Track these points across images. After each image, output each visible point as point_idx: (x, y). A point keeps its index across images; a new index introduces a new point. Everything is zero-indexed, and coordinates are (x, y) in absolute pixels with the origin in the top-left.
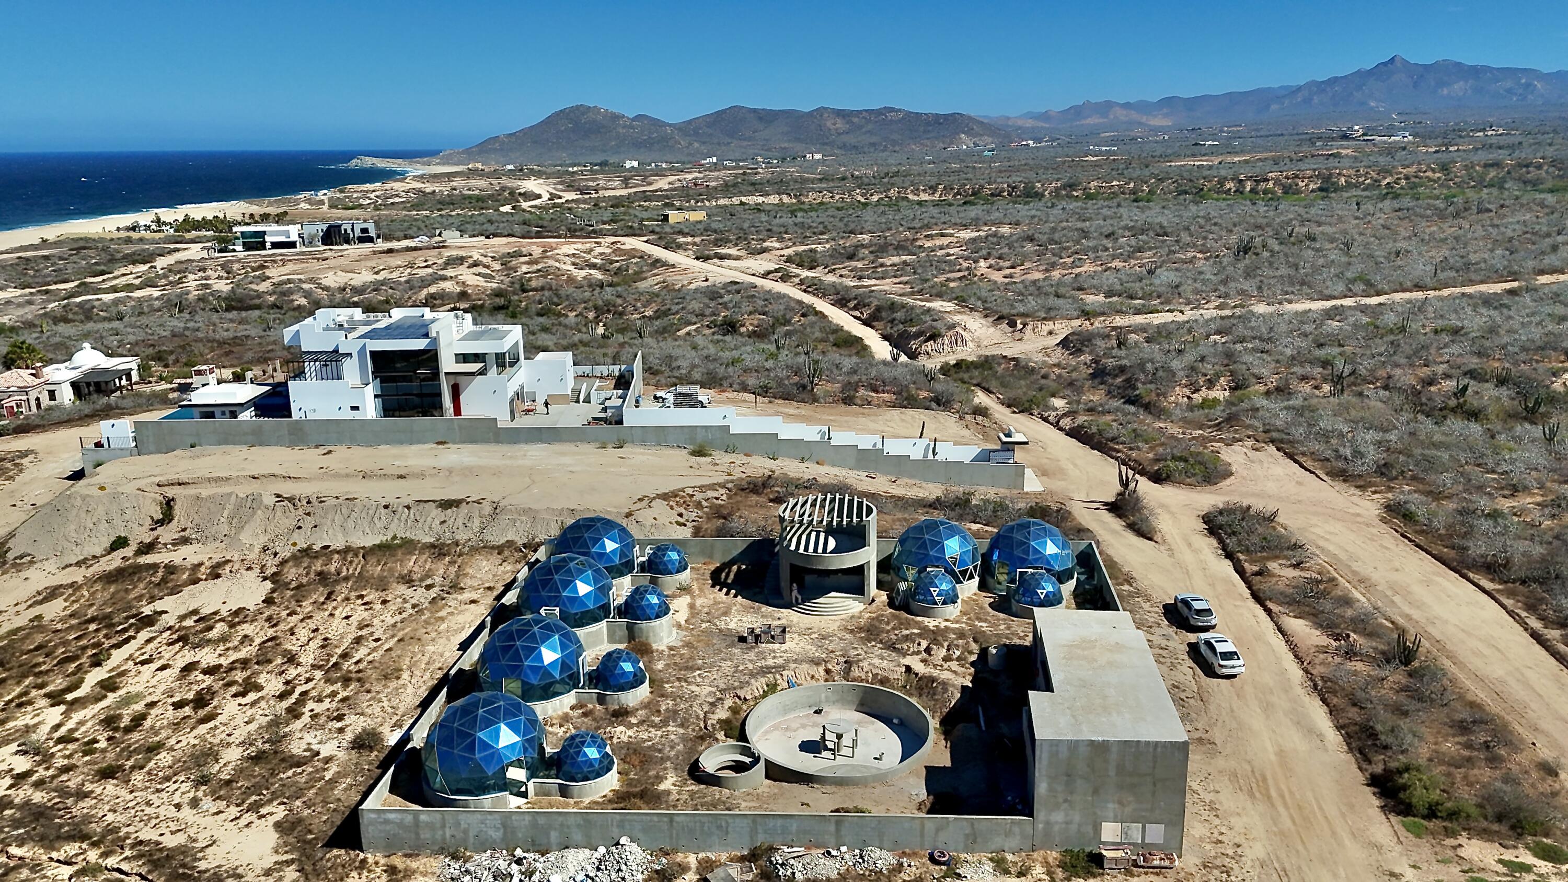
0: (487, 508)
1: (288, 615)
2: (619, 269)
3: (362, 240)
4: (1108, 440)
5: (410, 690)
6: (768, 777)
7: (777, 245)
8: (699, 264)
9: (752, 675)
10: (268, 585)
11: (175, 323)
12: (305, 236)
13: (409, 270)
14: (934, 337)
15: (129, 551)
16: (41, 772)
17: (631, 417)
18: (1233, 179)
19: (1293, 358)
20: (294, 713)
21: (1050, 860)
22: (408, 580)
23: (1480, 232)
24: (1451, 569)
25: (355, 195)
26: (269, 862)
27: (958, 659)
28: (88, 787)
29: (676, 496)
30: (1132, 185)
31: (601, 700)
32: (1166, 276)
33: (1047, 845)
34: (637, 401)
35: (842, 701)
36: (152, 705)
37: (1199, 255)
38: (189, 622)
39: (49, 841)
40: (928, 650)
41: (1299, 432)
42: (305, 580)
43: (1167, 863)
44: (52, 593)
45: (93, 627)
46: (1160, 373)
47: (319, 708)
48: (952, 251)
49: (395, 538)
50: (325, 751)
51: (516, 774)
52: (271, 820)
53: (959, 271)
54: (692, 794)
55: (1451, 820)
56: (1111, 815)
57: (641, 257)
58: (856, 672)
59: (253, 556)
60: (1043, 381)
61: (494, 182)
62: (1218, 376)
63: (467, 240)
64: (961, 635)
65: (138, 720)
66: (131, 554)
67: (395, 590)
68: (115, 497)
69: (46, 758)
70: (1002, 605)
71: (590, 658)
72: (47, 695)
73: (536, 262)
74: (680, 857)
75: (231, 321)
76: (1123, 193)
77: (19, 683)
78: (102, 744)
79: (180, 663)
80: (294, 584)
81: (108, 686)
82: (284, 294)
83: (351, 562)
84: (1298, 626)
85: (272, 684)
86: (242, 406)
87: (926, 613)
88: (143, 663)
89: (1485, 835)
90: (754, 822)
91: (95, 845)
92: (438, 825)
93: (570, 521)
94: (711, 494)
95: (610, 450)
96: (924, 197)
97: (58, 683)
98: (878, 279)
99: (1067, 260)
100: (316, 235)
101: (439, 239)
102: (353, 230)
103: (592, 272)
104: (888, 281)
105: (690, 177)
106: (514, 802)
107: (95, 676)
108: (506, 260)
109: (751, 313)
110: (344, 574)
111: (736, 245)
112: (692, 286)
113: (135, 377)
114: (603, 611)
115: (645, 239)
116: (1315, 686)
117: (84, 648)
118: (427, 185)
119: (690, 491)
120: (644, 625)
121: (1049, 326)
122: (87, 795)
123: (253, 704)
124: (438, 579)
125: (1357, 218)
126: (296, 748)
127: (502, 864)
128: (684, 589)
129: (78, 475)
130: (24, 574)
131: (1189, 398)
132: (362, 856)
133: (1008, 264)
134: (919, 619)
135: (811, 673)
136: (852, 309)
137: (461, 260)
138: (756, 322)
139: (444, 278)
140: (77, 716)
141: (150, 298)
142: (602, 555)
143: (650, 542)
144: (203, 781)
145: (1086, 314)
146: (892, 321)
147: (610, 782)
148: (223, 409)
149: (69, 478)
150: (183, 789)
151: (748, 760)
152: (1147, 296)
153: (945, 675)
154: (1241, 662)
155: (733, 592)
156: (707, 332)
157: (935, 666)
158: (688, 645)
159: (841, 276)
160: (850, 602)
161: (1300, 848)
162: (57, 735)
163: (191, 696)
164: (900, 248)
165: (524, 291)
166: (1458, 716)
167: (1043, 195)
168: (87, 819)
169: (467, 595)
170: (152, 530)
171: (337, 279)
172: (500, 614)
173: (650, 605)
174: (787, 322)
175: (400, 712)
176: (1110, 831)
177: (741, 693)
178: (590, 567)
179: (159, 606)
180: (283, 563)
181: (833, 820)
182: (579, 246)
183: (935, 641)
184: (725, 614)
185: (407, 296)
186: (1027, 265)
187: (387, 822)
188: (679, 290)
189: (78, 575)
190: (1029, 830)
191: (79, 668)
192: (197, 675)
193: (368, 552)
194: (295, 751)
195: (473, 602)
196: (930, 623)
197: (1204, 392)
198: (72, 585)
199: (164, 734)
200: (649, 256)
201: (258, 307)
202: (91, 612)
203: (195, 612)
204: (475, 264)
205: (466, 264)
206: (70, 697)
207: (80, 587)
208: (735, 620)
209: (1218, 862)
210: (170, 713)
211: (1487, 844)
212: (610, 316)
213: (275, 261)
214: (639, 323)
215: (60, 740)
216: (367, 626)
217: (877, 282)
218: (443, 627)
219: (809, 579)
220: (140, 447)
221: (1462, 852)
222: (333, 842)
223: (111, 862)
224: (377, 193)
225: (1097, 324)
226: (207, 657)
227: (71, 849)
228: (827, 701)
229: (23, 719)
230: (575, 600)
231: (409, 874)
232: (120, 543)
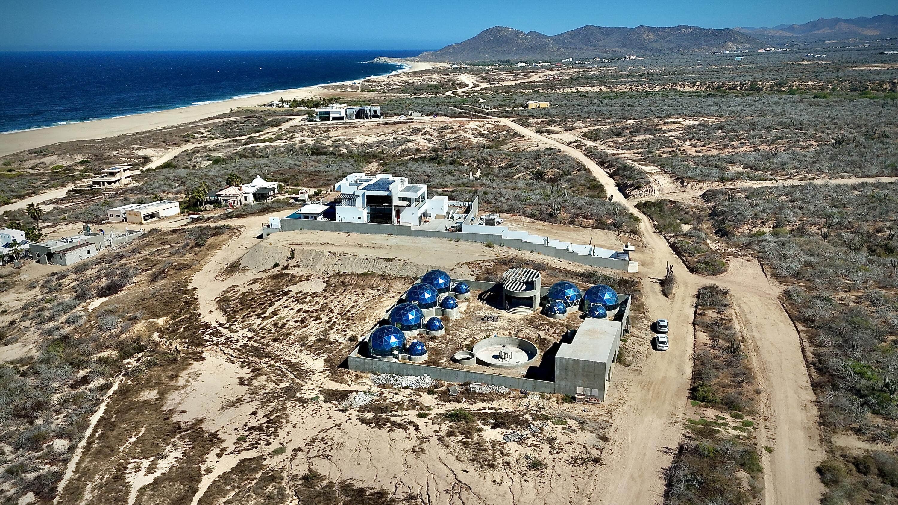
0: (402, 263)
1: (331, 296)
2: (495, 137)
3: (374, 117)
5: (368, 324)
6: (477, 363)
7: (581, 125)
8: (536, 135)
9: (482, 331)
10: (325, 285)
11: (290, 161)
12: (348, 114)
13: (394, 136)
14: (638, 188)
15: (279, 268)
16: (256, 338)
17: (466, 229)
19: (814, 213)
20: (331, 328)
21: (558, 396)
22: (372, 287)
24: (791, 320)
25: (374, 84)
26: (322, 369)
27: (558, 333)
28: (270, 343)
29: (472, 264)
30: (821, 84)
31: (427, 333)
33: (558, 391)
34: (472, 220)
35: (512, 344)
36: (288, 321)
37: (815, 143)
38: (299, 295)
39: (260, 357)
40: (548, 330)
41: (772, 254)
42: (337, 284)
43: (597, 402)
44: (255, 281)
45: (269, 294)
46: (739, 216)
47: (339, 327)
48: (675, 134)
49: (369, 271)
50: (340, 340)
51: (396, 352)
52: (323, 358)
53: (672, 147)
54: (450, 365)
55: (709, 403)
56: (580, 384)
57: (508, 130)
58: (520, 334)
59: (320, 273)
60: (684, 215)
61: (445, 76)
62: (768, 221)
63: (424, 118)
64: (562, 325)
65: (284, 325)
67: (367, 290)
68: (275, 248)
69: (257, 334)
70: (585, 316)
71: (426, 320)
72: (256, 315)
73: (454, 133)
74: (442, 382)
75: (314, 161)
76: (814, 89)
77: (247, 310)
78: (273, 331)
79: (296, 308)
80: (333, 285)
81: (275, 313)
82: (336, 147)
83: (353, 279)
84: (702, 336)
85: (325, 318)
86: (319, 215)
87: (552, 316)
88: (285, 307)
89: (718, 408)
90: (467, 374)
91: (273, 359)
92: (370, 364)
93: (430, 270)
94: (487, 264)
95: (453, 242)
96: (687, 89)
97: (259, 311)
98: (627, 150)
99: (736, 143)
100: (353, 114)
102: (370, 112)
103: (481, 139)
104: (631, 151)
105: (552, 73)
106: (394, 360)
107: (270, 310)
108: (441, 130)
109: (551, 168)
110: (350, 283)
111: (559, 125)
112: (529, 150)
113: (276, 191)
114: (434, 304)
115: (512, 119)
116: (694, 357)
117: (266, 301)
118: (410, 78)
119: (479, 262)
120: (447, 310)
121: (701, 185)
122: (270, 345)
123: (319, 324)
124: (382, 288)
126: (331, 339)
127: (389, 377)
128: (467, 300)
129: (261, 237)
130: (246, 273)
131: (750, 230)
132: (348, 370)
133: (702, 143)
134: (549, 318)
135: (504, 333)
136: (605, 168)
137: (418, 131)
138: (553, 173)
139: (409, 141)
140: (265, 322)
141: (279, 147)
142: (438, 284)
143: (458, 281)
144: (303, 345)
145: (724, 179)
146: (624, 176)
147: (425, 357)
148: (312, 215)
149: (258, 238)
150: (297, 347)
151: (471, 357)
153: (551, 338)
155: (485, 302)
156: (528, 177)
157: (548, 335)
158: (463, 319)
159: (608, 146)
160: (527, 310)
161: (648, 403)
162: (260, 327)
163: (300, 319)
164: (648, 130)
165: (446, 149)
166: (739, 372)
168: (270, 352)
169: (391, 295)
170: (287, 261)
171: (361, 139)
172: (400, 301)
173: (450, 304)
175: (364, 331)
176: (580, 390)
177: (476, 337)
178: (431, 288)
179: (289, 288)
180: (330, 277)
181: (493, 377)
182: (478, 123)
183: (552, 327)
184: (480, 310)
185: (391, 151)
186: (712, 145)
187: (356, 361)
188: (521, 152)
189: (263, 275)
190: (553, 386)
191: (265, 307)
192: (301, 312)
193: (360, 275)
195: (393, 297)
196: (552, 320)
197: (759, 228)
198: (261, 279)
199: (291, 330)
200: (512, 130)
201: (325, 154)
202: (268, 289)
203: (301, 292)
204: (425, 134)
205: (421, 133)
206: (263, 316)
207: (264, 279)
208: (482, 312)
210: (294, 324)
211: (716, 411)
212: (484, 166)
213: (333, 128)
214: (496, 170)
215: (260, 329)
216: (356, 302)
217: (625, 152)
218: (382, 305)
219: (513, 300)
220: (282, 229)
221: (705, 412)
222: (340, 366)
223: (277, 364)
224: (385, 83)
225: (727, 185)
226: (305, 307)
227: (266, 360)
228: (507, 342)
229: (249, 322)
230: (424, 299)
231: (361, 377)
232: (277, 265)
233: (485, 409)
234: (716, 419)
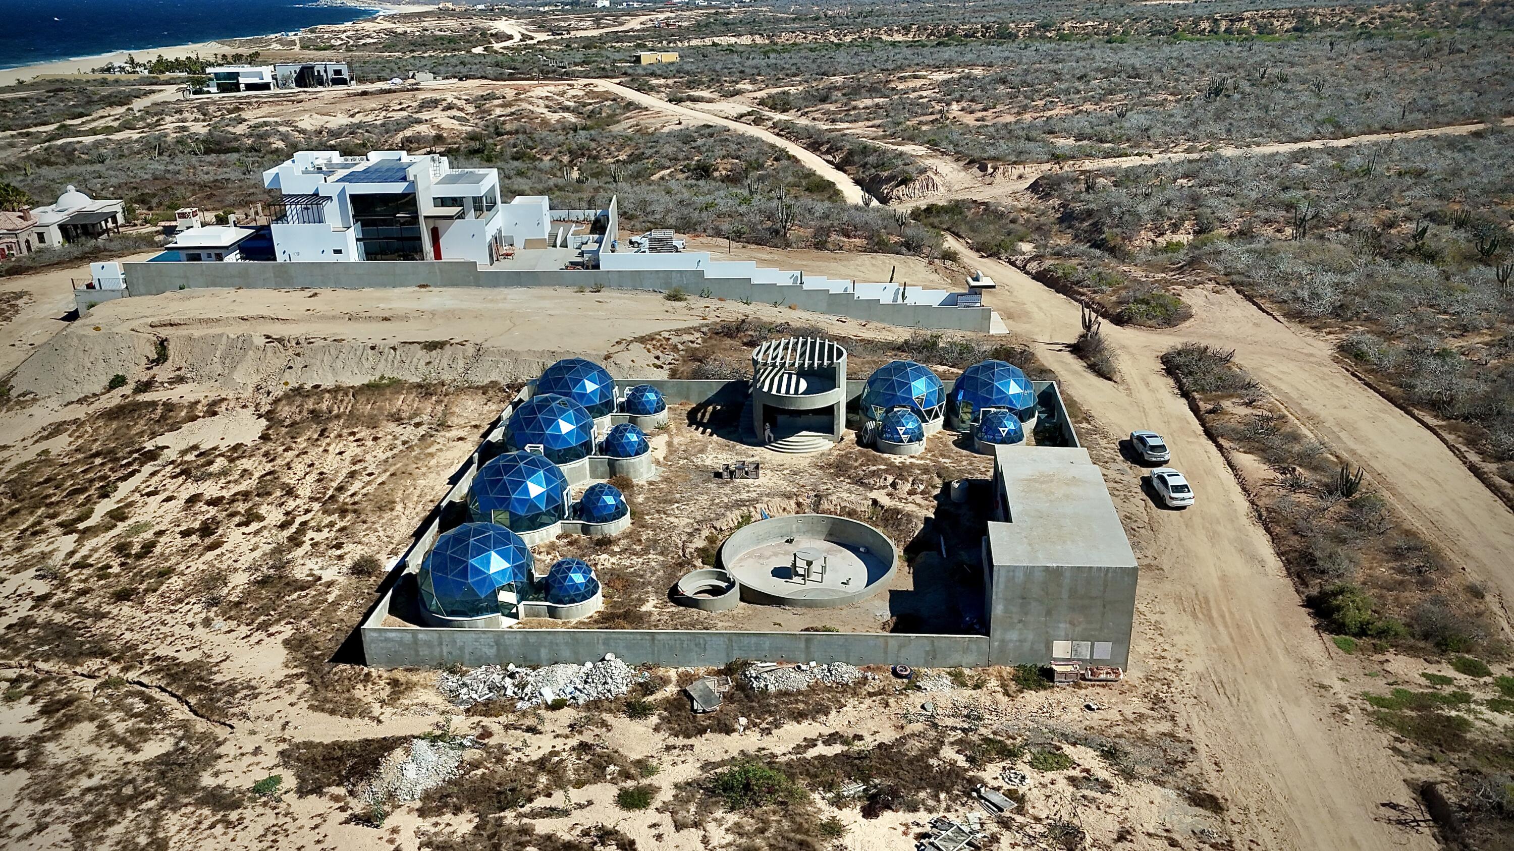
0: (470, 350)
1: (284, 450)
2: (592, 111)
3: (336, 82)
4: (1072, 283)
5: (404, 520)
6: (742, 599)
7: (750, 87)
8: (671, 106)
9: (727, 507)
10: (264, 422)
11: (156, 166)
12: (279, 77)
13: (384, 113)
14: (905, 182)
15: (127, 390)
16: (60, 595)
17: (608, 262)
18: (1208, 19)
19: (1258, 201)
20: (295, 541)
21: (1005, 674)
22: (397, 418)
23: (1451, 74)
24: (1397, 406)
25: (326, 36)
26: (280, 675)
27: (922, 493)
28: (105, 608)
29: (653, 339)
30: (1106, 25)
31: (585, 530)
32: (1136, 119)
33: (1002, 660)
34: (613, 246)
35: (811, 531)
36: (161, 533)
37: (1170, 98)
38: (190, 457)
39: (74, 656)
40: (894, 485)
41: (1259, 275)
42: (298, 418)
43: (1113, 677)
44: (57, 429)
45: (98, 461)
46: (1127, 217)
47: (318, 537)
48: (924, 94)
49: (382, 378)
50: (327, 576)
51: (507, 597)
52: (280, 638)
53: (932, 113)
54: (672, 615)
55: (1380, 638)
56: (1063, 634)
57: (614, 100)
58: (825, 505)
59: (247, 394)
60: (1012, 226)
61: (466, 22)
62: (1182, 219)
63: (440, 83)
64: (926, 470)
65: (148, 548)
66: (129, 392)
67: (385, 427)
68: (110, 337)
69: (64, 583)
70: (965, 443)
71: (574, 491)
72: (60, 525)
73: (510, 105)
74: (661, 672)
75: (211, 163)
76: (1096, 34)
77: (32, 513)
78: (116, 569)
79: (184, 495)
80: (288, 422)
81: (118, 515)
82: (261, 137)
83: (342, 401)
84: (1248, 461)
85: (273, 515)
86: (228, 249)
87: (892, 450)
88: (149, 494)
89: (1412, 651)
90: (730, 640)
91: (115, 660)
92: (436, 643)
93: (551, 363)
94: (686, 337)
95: (588, 294)
96: (898, 37)
97: (69, 513)
98: (851, 122)
99: (1039, 102)
100: (289, 77)
101: (413, 81)
102: (326, 71)
103: (566, 115)
104: (861, 124)
105: (662, 16)
106: (506, 622)
107: (104, 507)
108: (481, 102)
109: (724, 157)
110: (335, 412)
111: (709, 87)
112: (666, 130)
113: (120, 219)
114: (585, 449)
115: (618, 81)
116: (1260, 516)
117: (91, 481)
118: (398, 25)
119: (666, 335)
120: (624, 461)
121: (1020, 169)
122: (104, 616)
123: (256, 533)
124: (426, 418)
125: (1329, 59)
126: (299, 573)
127: (496, 678)
128: (662, 428)
129: (72, 316)
130: (28, 411)
131: (1153, 241)
132: (366, 670)
133: (980, 106)
134: (886, 456)
135: (783, 506)
136: (824, 153)
137: (435, 103)
138: (729, 167)
139: (419, 122)
140: (90, 544)
141: (129, 141)
142: (582, 396)
143: (629, 384)
144: (214, 602)
145: (1056, 158)
146: (864, 166)
147: (596, 604)
148: (209, 251)
149: (64, 319)
150: (195, 610)
151: (724, 585)
152: (1116, 140)
153: (910, 508)
154: (1191, 494)
155: (709, 431)
156: (681, 176)
157: (900, 499)
158: (667, 480)
159: (814, 119)
160: (821, 440)
161: (1237, 662)
162: (72, 561)
163: (197, 525)
164: (873, 90)
165: (499, 134)
166: (1393, 544)
167: (1017, 37)
168: (106, 637)
169: (455, 433)
170: (148, 369)
171: (313, 122)
172: (487, 450)
173: (630, 443)
174: (761, 166)
175: (395, 541)
176: (1061, 649)
177: (718, 525)
178: (572, 406)
179: (160, 441)
180: (277, 401)
181: (803, 638)
182: (552, 88)
183: (901, 476)
184: (702, 451)
185: (383, 140)
186: (999, 108)
187: (387, 640)
188: (652, 134)
189: (81, 412)
190: (985, 646)
191: (88, 499)
192: (200, 506)
193: (358, 391)
194: (298, 576)
195: (461, 439)
196: (896, 459)
197: (1168, 236)
198: (75, 421)
199: (173, 560)
200: (622, 99)
201: (236, 150)
202: (95, 447)
203: (195, 447)
204: (450, 107)
205: (440, 107)
206: (81, 526)
207: (83, 423)
208: (711, 457)
209: (1160, 676)
210: (178, 541)
211: (1412, 660)
212: (585, 160)
213: (250, 104)
214: (613, 167)
215: (75, 566)
216: (360, 461)
217: (850, 125)
218: (433, 462)
219: (781, 418)
220: (130, 291)
221: (1388, 667)
222: (338, 658)
223: (132, 675)
224: (348, 34)
225: (1066, 168)
226: (210, 489)
227: (94, 664)
228: (798, 531)
229: (38, 547)
230: (558, 437)
231: (410, 686)
232: (118, 382)
233: (812, 743)
234: (1427, 683)
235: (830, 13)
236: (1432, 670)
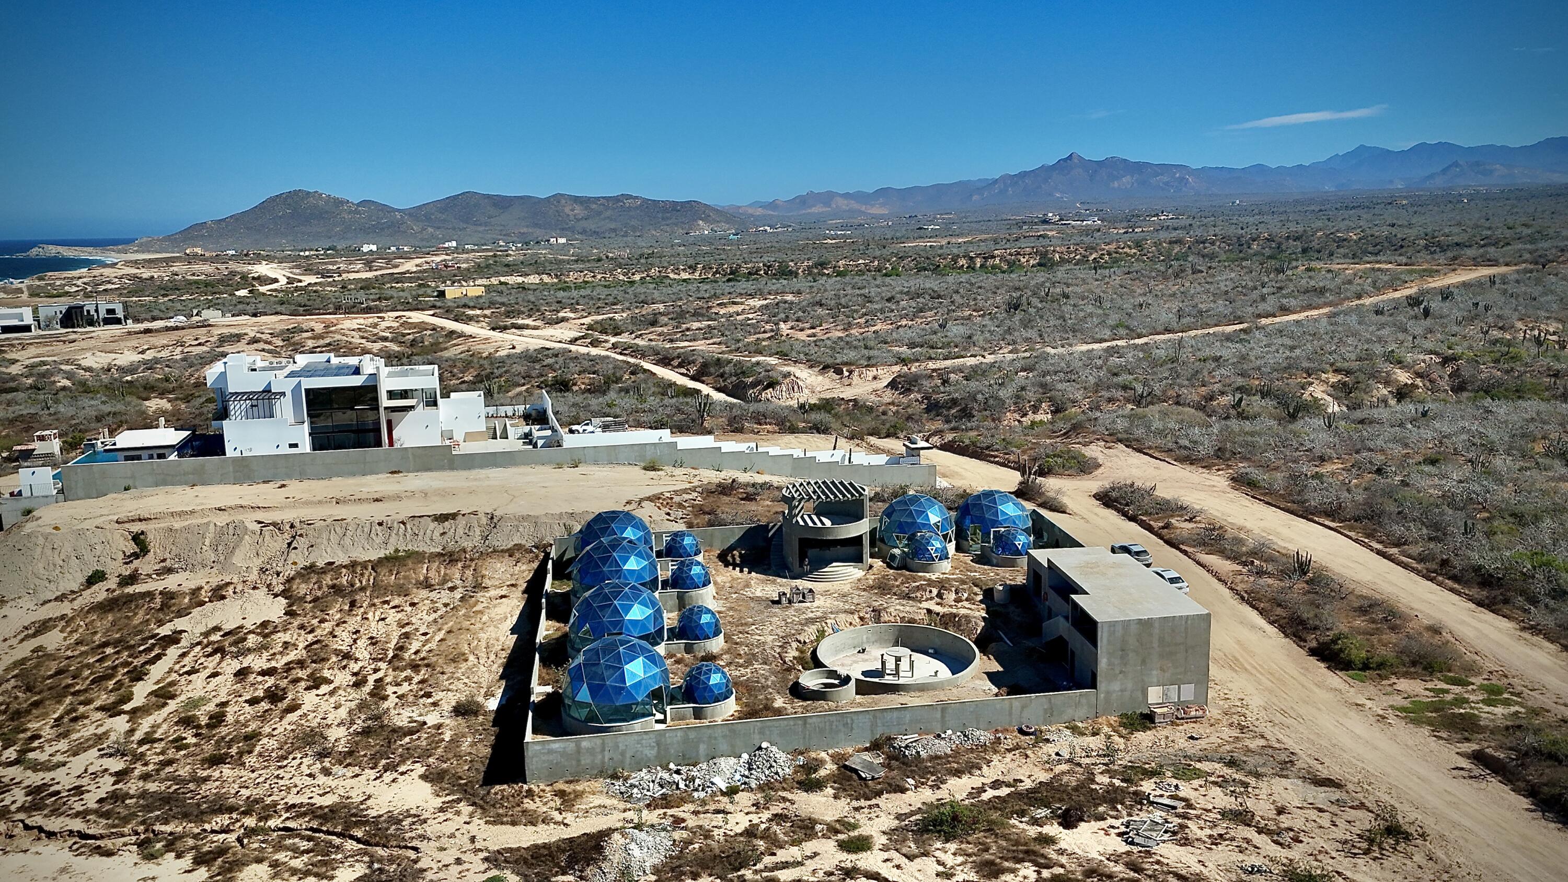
0: (483, 518)
1: (320, 622)
2: (413, 340)
3: (107, 322)
4: (982, 448)
5: (483, 668)
6: (857, 692)
7: (572, 315)
8: (496, 335)
9: (801, 625)
10: (282, 601)
12: (41, 319)
13: (180, 349)
14: (772, 385)
15: (111, 584)
16: (141, 768)
18: (964, 257)
19: (1097, 385)
20: (378, 696)
21: (1112, 722)
22: (427, 585)
23: (1199, 289)
24: (1298, 516)
25: (58, 283)
26: (437, 803)
27: (967, 600)
28: (203, 773)
29: (659, 498)
30: (876, 263)
31: (688, 648)
32: (956, 330)
33: (1106, 712)
35: (879, 639)
36: (223, 705)
37: (975, 314)
38: (216, 637)
39: (196, 816)
40: (940, 595)
41: (1139, 432)
42: (319, 594)
43: (1201, 713)
44: (42, 627)
45: (109, 650)
46: (991, 402)
47: (401, 690)
48: (750, 316)
49: (397, 551)
50: (430, 721)
52: (415, 775)
53: (765, 332)
54: (805, 707)
55: (1380, 669)
56: (1155, 680)
57: (434, 329)
58: (884, 617)
59: (253, 576)
60: (884, 417)
61: (222, 267)
62: (1039, 402)
63: (232, 319)
64: (962, 582)
65: (217, 719)
66: (114, 586)
67: (417, 593)
69: (140, 757)
70: (982, 559)
71: (669, 618)
74: (815, 755)
76: (869, 271)
77: (59, 702)
78: (192, 740)
79: (229, 670)
80: (309, 598)
81: (163, 695)
83: (362, 575)
84: (1213, 560)
85: (343, 678)
86: (169, 449)
87: (926, 569)
88: (190, 673)
89: (1406, 675)
90: (875, 717)
91: (245, 814)
92: (598, 750)
94: (686, 497)
95: (568, 469)
96: (685, 276)
97: (103, 699)
98: (690, 341)
99: (859, 320)
100: (54, 318)
101: (198, 318)
102: (97, 311)
103: (390, 344)
104: (701, 342)
105: (437, 259)
106: (658, 726)
107: (142, 689)
108: (289, 336)
109: (580, 373)
110: (358, 585)
111: (530, 316)
112: (502, 354)
115: (431, 312)
116: (1242, 598)
117: (115, 668)
119: (668, 495)
120: (694, 593)
121: (873, 372)
122: (206, 779)
123: (332, 693)
124: (457, 582)
125: (1097, 280)
126: (401, 721)
127: (663, 776)
131: (1019, 421)
132: (526, 787)
133: (807, 325)
134: (920, 574)
135: (849, 621)
136: (675, 367)
137: (235, 338)
138: (587, 381)
140: (145, 725)
144: (321, 755)
145: (903, 361)
146: (722, 375)
148: (150, 452)
150: (306, 762)
151: (837, 681)
152: (948, 346)
153: (963, 612)
154: (1186, 584)
155: (746, 570)
157: (951, 606)
158: (731, 609)
159: (650, 340)
160: (851, 569)
161: (1285, 696)
162: (135, 738)
163: (260, 694)
164: (697, 315)
166: (1356, 605)
168: (222, 796)
169: (493, 593)
170: (126, 563)
171: (98, 360)
174: (618, 380)
175: (484, 685)
176: (1155, 694)
177: (801, 638)
179: (174, 626)
180: (290, 580)
181: (939, 708)
182: (362, 321)
183: (943, 589)
184: (748, 586)
185: (187, 374)
186: (825, 326)
187: (551, 752)
188: (490, 357)
189: (66, 608)
190: (1092, 700)
191: (119, 684)
192: (253, 676)
193: (376, 565)
194: (400, 724)
195: (502, 597)
196: (931, 576)
197: (1031, 416)
198: (63, 617)
199: (253, 725)
200: (442, 329)
201: (18, 389)
202: (98, 639)
203: (217, 629)
204: (254, 341)
206: (127, 707)
207: (73, 618)
208: (759, 590)
209: (1233, 710)
210: (249, 709)
211: (1412, 681)
213: (13, 346)
215: (141, 743)
216: (408, 624)
217: (691, 344)
218: (485, 618)
220: (69, 495)
221: (1395, 687)
223: (273, 823)
224: (85, 280)
225: (913, 369)
226: (258, 662)
227: (223, 820)
228: (868, 641)
229: (87, 730)
231: (579, 795)
232: (96, 578)
233: (982, 790)
234: (1432, 694)
235: (611, 255)
236: (1430, 685)
